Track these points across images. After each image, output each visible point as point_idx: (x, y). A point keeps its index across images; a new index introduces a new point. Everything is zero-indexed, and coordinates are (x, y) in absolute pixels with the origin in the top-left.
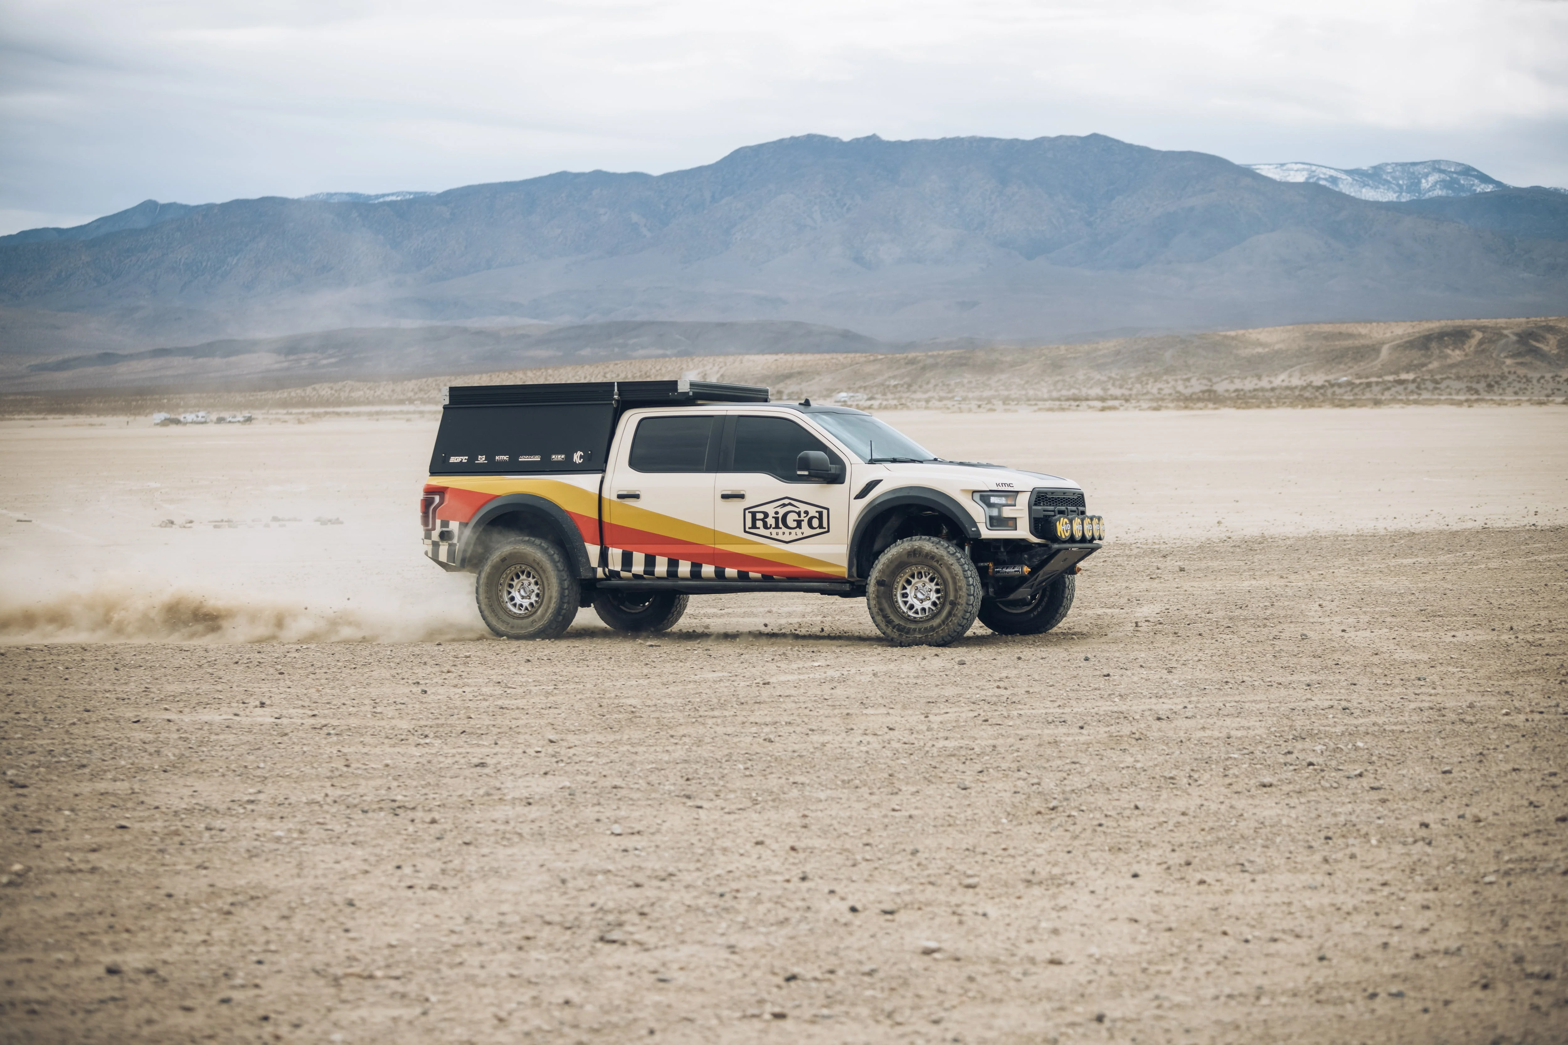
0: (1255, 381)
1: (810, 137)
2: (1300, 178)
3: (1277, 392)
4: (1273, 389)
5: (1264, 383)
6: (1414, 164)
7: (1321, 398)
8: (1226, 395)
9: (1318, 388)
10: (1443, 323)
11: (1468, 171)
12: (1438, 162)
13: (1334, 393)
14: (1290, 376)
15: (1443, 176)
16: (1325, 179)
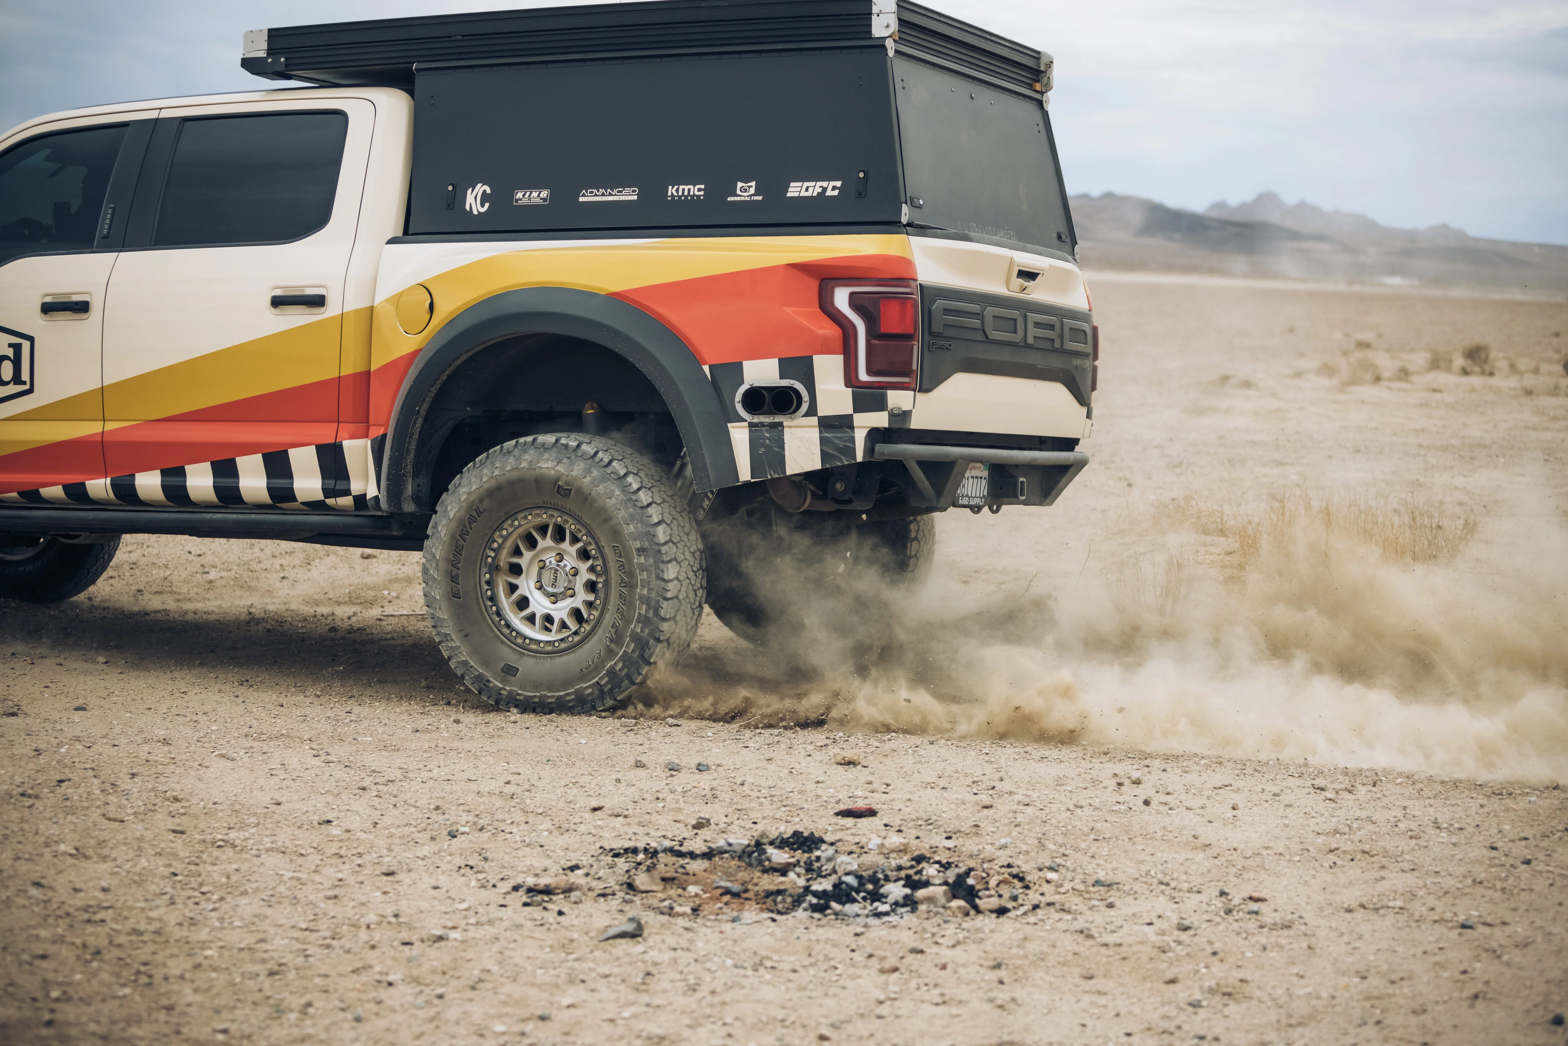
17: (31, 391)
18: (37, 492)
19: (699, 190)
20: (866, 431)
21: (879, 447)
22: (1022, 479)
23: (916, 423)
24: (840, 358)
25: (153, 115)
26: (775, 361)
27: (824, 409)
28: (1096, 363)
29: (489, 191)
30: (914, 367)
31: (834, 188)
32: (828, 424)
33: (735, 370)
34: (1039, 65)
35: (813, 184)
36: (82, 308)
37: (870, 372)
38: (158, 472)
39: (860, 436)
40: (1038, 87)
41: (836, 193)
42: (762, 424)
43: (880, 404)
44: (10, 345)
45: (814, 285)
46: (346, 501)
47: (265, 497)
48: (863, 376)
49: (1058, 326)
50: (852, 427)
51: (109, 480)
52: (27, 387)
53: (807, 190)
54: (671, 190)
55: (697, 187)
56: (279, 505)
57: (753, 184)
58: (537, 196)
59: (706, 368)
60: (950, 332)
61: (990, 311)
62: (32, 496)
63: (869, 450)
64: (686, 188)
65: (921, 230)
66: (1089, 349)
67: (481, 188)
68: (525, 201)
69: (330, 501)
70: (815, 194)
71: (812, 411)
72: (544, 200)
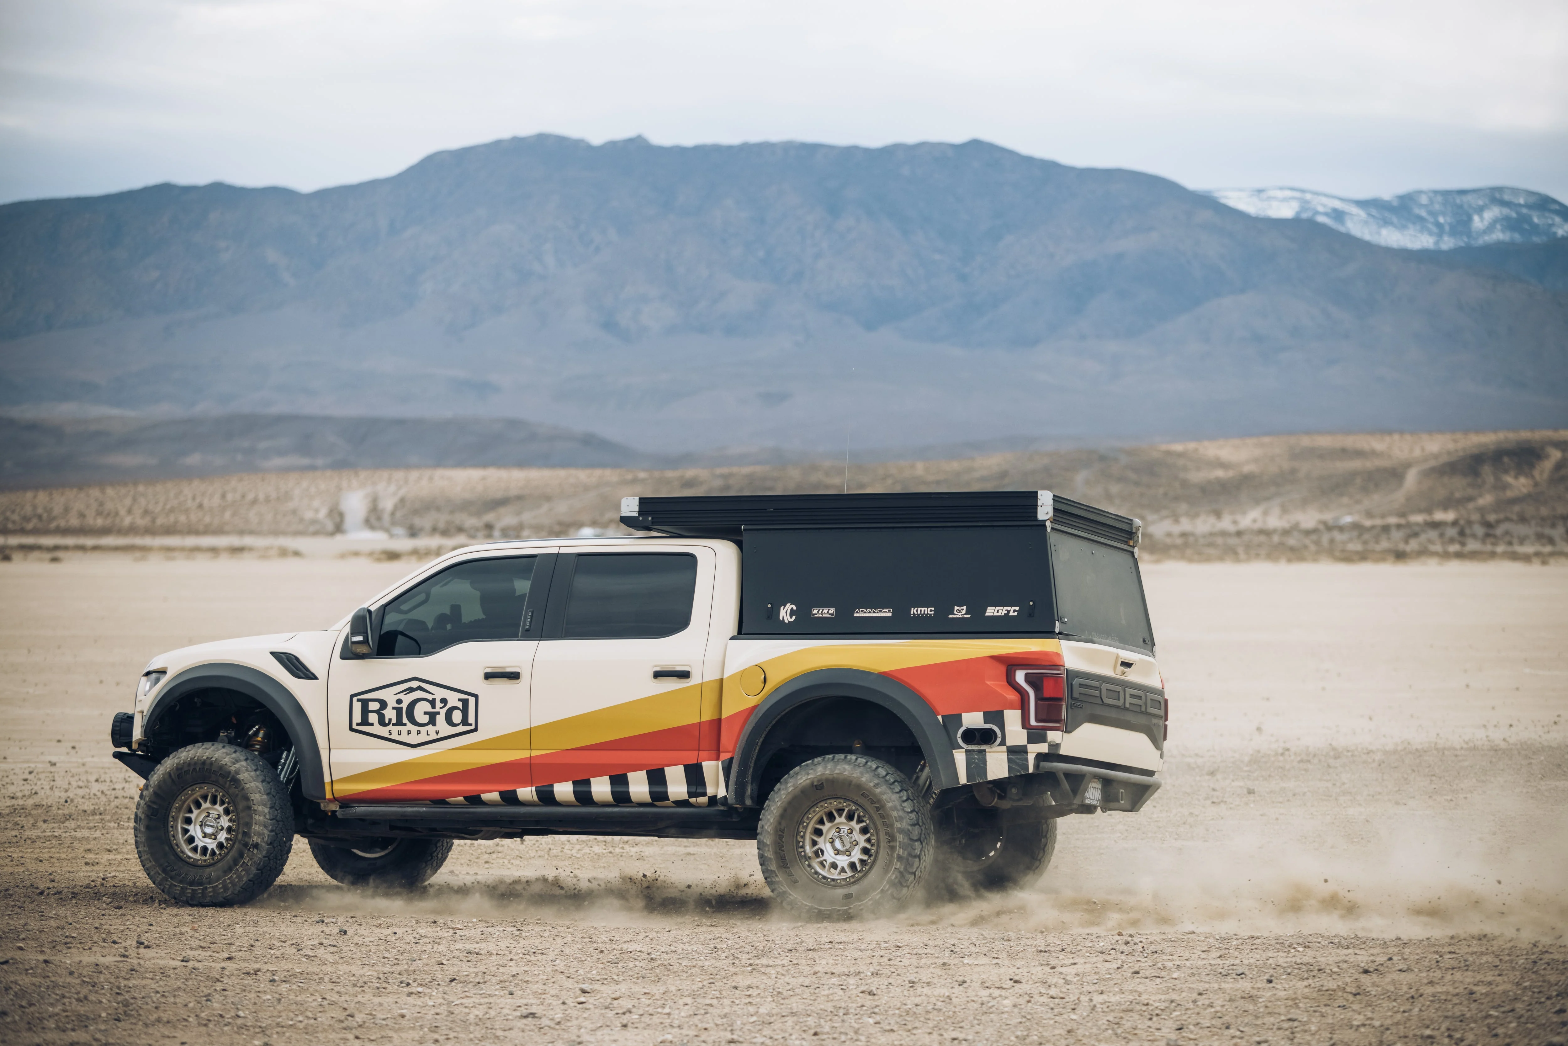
0: (1212, 520)
1: (542, 138)
2: (1286, 211)
3: (1246, 538)
4: (1239, 534)
5: (1226, 523)
6: (1463, 192)
7: (1313, 548)
8: (1168, 541)
9: (1308, 533)
10: (1501, 436)
11: (1544, 203)
12: (1500, 189)
13: (1332, 541)
14: (1266, 513)
15: (1506, 211)
16: (1326, 214)
17: (476, 730)
18: (479, 797)
19: (931, 611)
20: (1035, 754)
21: (1042, 764)
22: (1122, 790)
23: (1063, 751)
24: (1019, 712)
25: (555, 551)
26: (981, 714)
27: (1010, 742)
28: (1166, 723)
29: (795, 608)
30: (1063, 718)
31: (1014, 611)
32: (1012, 751)
33: (957, 719)
34: (1132, 528)
35: (1002, 608)
36: (514, 676)
37: (1037, 720)
38: (571, 783)
39: (1031, 758)
40: (1131, 543)
41: (1016, 614)
42: (974, 751)
43: (1043, 739)
44: (459, 700)
45: (1002, 669)
46: (703, 800)
47: (647, 798)
48: (1033, 722)
49: (1143, 697)
50: (1026, 752)
51: (534, 788)
52: (473, 727)
53: (998, 612)
54: (913, 611)
55: (930, 609)
56: (655, 803)
57: (965, 607)
58: (827, 612)
59: (940, 717)
60: (1082, 698)
61: (1105, 686)
62: (474, 800)
63: (1037, 766)
64: (923, 609)
65: (1064, 635)
66: (1162, 713)
67: (789, 607)
68: (819, 615)
69: (692, 800)
70: (1003, 614)
71: (1003, 743)
72: (832, 615)
